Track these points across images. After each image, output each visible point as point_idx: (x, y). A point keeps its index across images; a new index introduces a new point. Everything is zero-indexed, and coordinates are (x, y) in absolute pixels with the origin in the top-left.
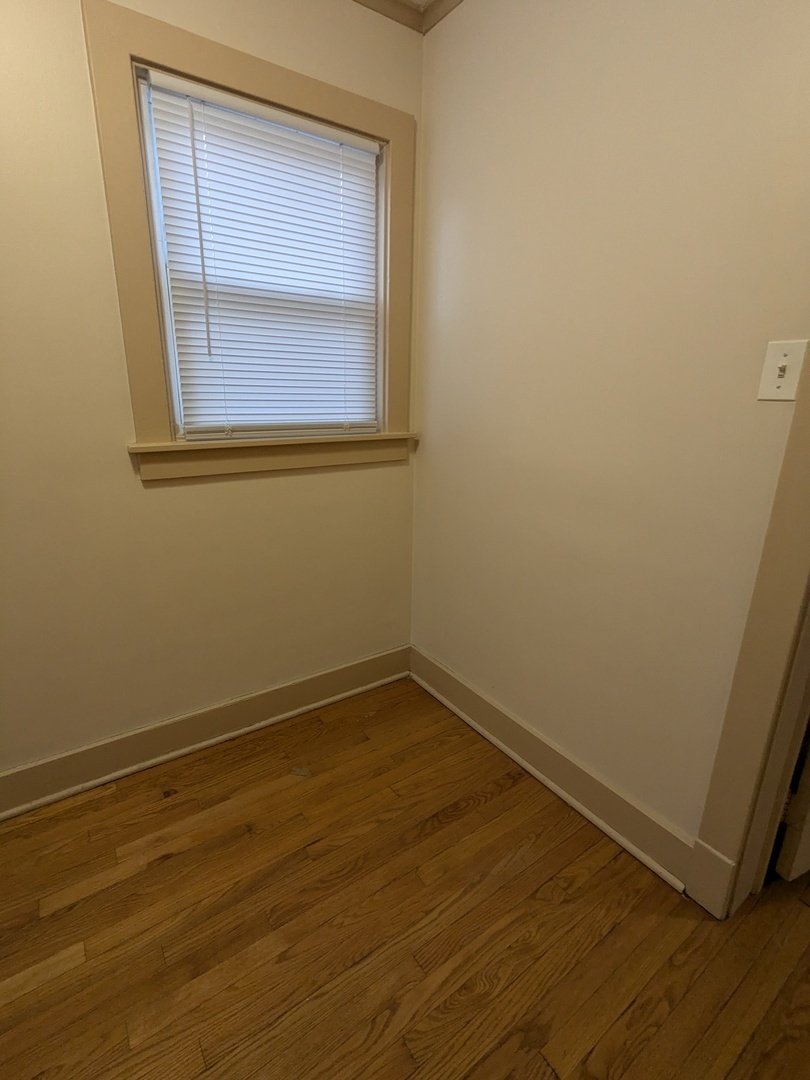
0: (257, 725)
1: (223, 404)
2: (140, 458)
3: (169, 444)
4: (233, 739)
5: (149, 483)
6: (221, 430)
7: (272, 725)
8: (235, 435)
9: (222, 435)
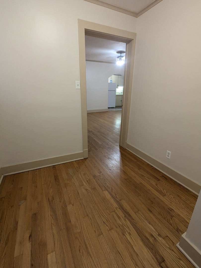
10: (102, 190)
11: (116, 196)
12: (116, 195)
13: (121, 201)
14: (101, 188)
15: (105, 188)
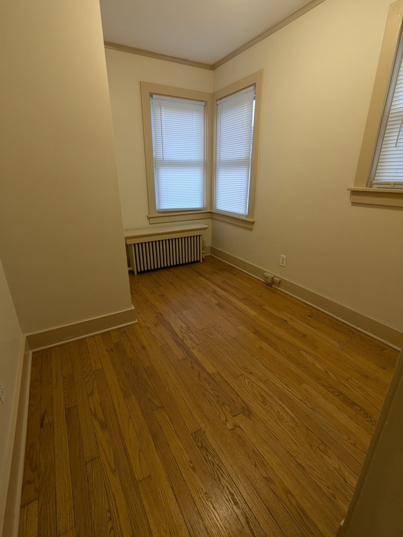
0: (359, 329)
1: (395, 171)
2: (354, 193)
3: (365, 188)
4: (347, 325)
5: (354, 204)
6: (389, 184)
7: (365, 334)
8: (396, 186)
9: (389, 186)
10: (220, 374)
11: (193, 364)
12: (192, 367)
13: (185, 357)
14: (222, 377)
15: (213, 379)
